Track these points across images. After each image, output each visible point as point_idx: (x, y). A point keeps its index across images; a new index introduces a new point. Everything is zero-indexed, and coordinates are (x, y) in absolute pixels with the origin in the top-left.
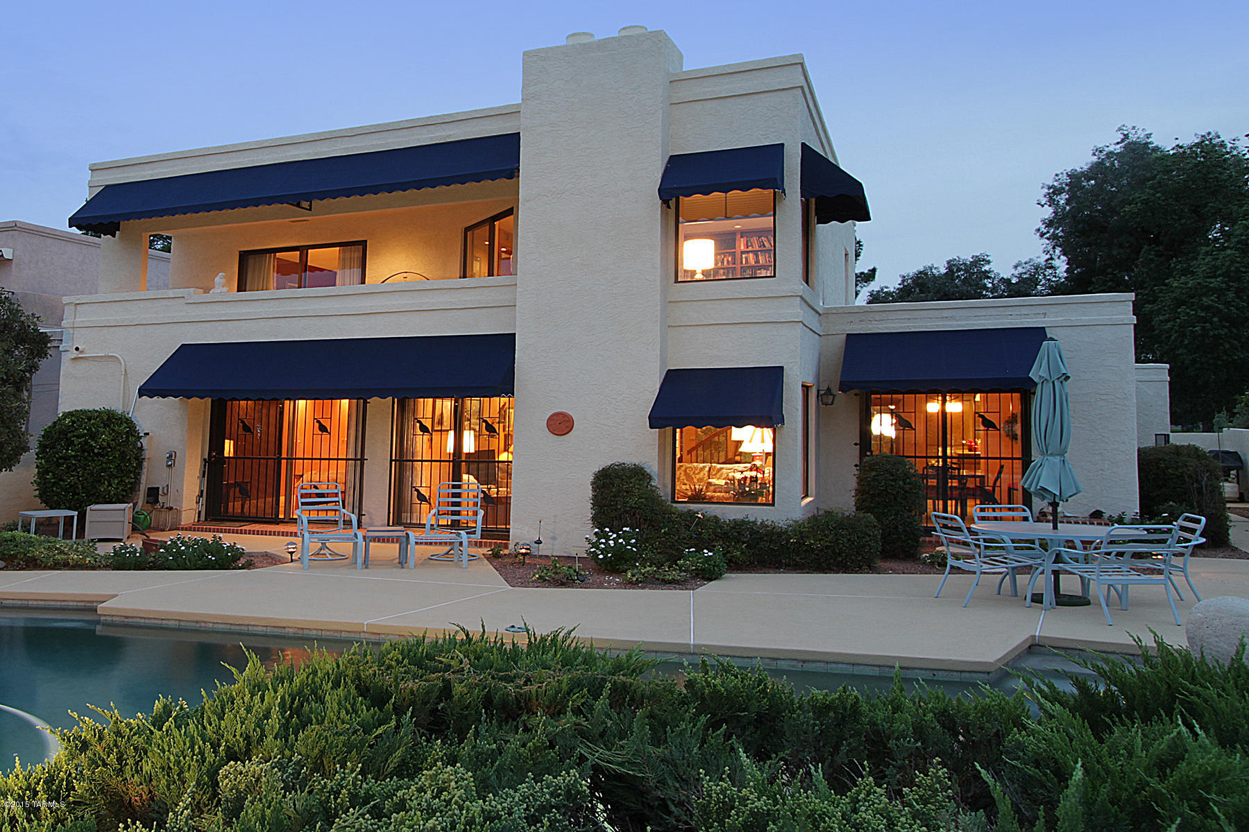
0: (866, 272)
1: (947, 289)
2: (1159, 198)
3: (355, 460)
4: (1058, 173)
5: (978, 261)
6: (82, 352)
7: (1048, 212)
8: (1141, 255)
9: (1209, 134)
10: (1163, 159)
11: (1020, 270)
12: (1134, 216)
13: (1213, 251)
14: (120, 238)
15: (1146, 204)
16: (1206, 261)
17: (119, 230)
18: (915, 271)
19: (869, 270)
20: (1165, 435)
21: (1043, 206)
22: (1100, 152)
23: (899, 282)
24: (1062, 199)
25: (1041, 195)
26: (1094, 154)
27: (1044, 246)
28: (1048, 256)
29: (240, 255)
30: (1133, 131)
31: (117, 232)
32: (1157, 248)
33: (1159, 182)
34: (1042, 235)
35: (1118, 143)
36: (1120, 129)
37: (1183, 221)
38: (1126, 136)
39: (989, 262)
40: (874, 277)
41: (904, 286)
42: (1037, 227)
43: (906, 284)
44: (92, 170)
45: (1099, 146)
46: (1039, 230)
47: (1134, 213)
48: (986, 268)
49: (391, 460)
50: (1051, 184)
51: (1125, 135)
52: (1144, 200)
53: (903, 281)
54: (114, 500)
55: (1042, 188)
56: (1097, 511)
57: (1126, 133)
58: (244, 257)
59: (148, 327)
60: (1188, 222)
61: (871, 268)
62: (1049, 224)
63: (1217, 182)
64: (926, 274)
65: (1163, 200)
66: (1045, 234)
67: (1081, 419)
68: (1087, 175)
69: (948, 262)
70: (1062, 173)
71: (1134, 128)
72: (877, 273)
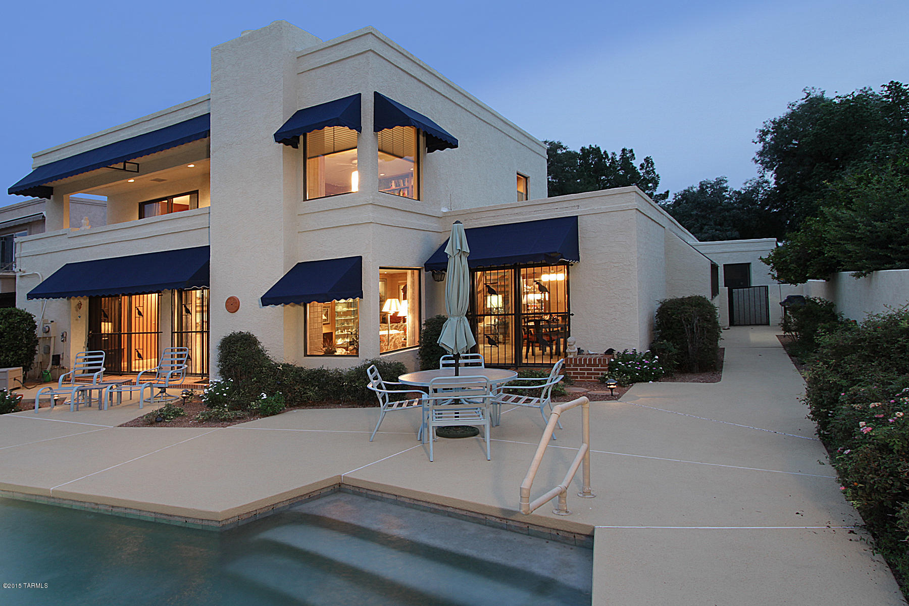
0: (663, 193)
1: (699, 200)
2: (824, 131)
3: (155, 333)
4: (765, 121)
5: (720, 181)
6: (24, 272)
7: (760, 147)
8: (814, 170)
9: (865, 88)
10: (827, 106)
11: (748, 185)
12: (809, 144)
13: (857, 163)
14: (54, 199)
15: (816, 136)
16: (852, 170)
17: (52, 194)
18: (682, 190)
19: (665, 192)
20: (765, 286)
21: (756, 143)
22: (793, 105)
23: (673, 198)
24: (768, 138)
25: (755, 136)
26: (789, 107)
27: (758, 169)
28: (761, 175)
29: (139, 205)
30: (813, 91)
31: (52, 196)
32: (825, 164)
33: (824, 121)
34: (756, 161)
35: (803, 99)
36: (805, 90)
37: (840, 145)
38: (809, 94)
39: (726, 182)
40: (668, 196)
41: (676, 200)
42: (753, 157)
43: (677, 199)
44: (34, 158)
45: (792, 102)
46: (754, 159)
47: (809, 143)
48: (725, 185)
49: (173, 333)
50: (761, 129)
51: (807, 94)
52: (815, 133)
53: (676, 197)
54: (12, 365)
55: (756, 132)
56: (611, 349)
57: (808, 92)
58: (142, 206)
59: (53, 254)
60: (844, 146)
61: (666, 191)
62: (761, 154)
63: (862, 118)
64: (689, 191)
65: (827, 133)
66: (759, 161)
67: (601, 282)
68: (783, 121)
69: (701, 183)
70: (767, 121)
71: (813, 88)
72: (669, 193)
